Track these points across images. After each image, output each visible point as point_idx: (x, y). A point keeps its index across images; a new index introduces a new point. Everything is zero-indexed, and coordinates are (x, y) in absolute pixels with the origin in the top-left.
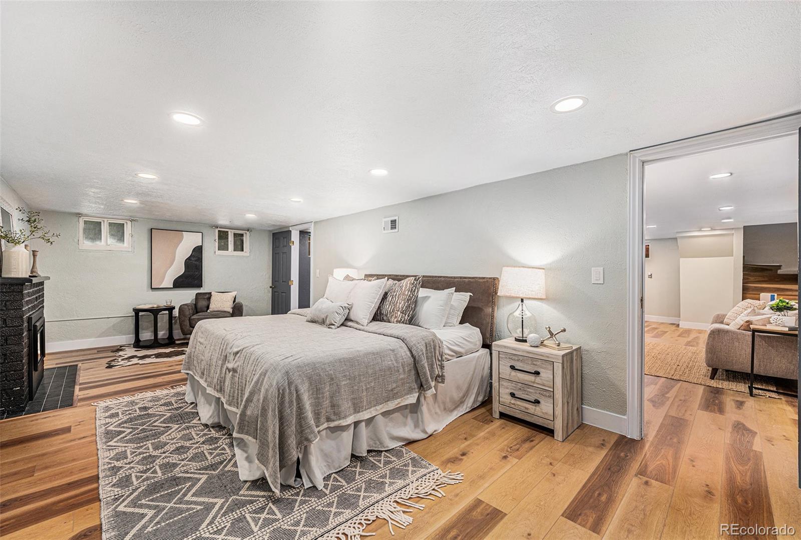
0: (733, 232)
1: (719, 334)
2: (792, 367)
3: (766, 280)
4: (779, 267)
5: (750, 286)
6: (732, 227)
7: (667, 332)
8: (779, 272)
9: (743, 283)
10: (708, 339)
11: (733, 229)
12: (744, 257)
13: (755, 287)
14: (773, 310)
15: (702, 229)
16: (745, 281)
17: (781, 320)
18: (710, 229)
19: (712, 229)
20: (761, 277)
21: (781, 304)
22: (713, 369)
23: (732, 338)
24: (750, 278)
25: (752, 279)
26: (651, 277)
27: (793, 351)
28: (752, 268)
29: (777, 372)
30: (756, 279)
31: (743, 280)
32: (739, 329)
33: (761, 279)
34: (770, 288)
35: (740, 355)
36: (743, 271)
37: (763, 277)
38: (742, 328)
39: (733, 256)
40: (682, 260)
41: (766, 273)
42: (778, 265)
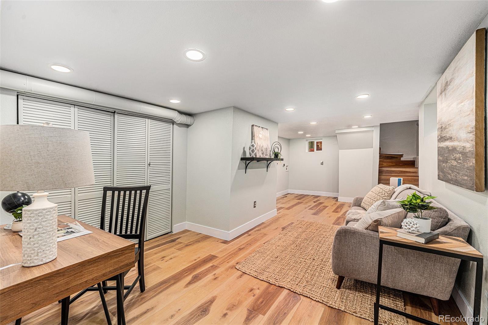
0: (373, 129)
1: (345, 236)
2: (423, 281)
3: (394, 165)
4: (402, 156)
5: (383, 170)
6: (372, 126)
7: (328, 206)
8: (402, 159)
9: (379, 168)
10: (335, 241)
11: (373, 126)
12: (380, 148)
13: (387, 170)
14: (404, 208)
15: (353, 127)
16: (381, 166)
17: (415, 226)
18: (357, 127)
19: (359, 127)
20: (390, 163)
21: (414, 202)
22: (339, 276)
23: (359, 241)
24: (384, 163)
25: (385, 164)
26: (323, 164)
27: (425, 261)
28: (385, 156)
29: (407, 285)
30: (387, 164)
31: (379, 165)
32: (367, 229)
33: (391, 164)
34: (396, 171)
35: (368, 262)
36: (380, 159)
37: (392, 162)
38: (370, 228)
39: (372, 148)
40: (340, 151)
41: (394, 160)
42: (401, 154)
